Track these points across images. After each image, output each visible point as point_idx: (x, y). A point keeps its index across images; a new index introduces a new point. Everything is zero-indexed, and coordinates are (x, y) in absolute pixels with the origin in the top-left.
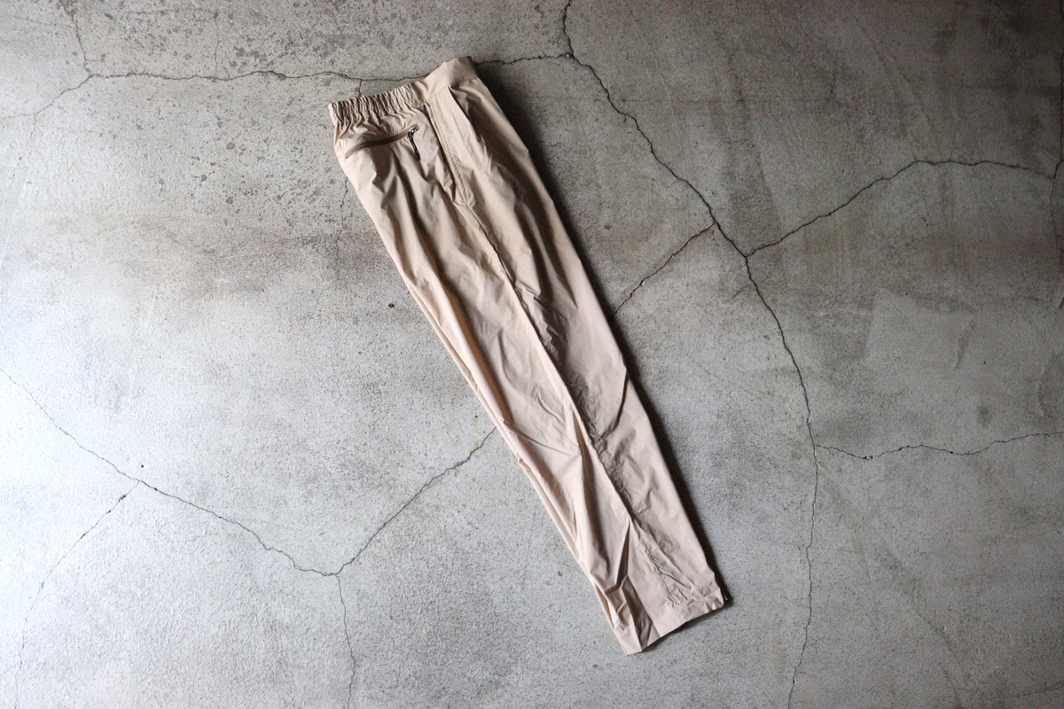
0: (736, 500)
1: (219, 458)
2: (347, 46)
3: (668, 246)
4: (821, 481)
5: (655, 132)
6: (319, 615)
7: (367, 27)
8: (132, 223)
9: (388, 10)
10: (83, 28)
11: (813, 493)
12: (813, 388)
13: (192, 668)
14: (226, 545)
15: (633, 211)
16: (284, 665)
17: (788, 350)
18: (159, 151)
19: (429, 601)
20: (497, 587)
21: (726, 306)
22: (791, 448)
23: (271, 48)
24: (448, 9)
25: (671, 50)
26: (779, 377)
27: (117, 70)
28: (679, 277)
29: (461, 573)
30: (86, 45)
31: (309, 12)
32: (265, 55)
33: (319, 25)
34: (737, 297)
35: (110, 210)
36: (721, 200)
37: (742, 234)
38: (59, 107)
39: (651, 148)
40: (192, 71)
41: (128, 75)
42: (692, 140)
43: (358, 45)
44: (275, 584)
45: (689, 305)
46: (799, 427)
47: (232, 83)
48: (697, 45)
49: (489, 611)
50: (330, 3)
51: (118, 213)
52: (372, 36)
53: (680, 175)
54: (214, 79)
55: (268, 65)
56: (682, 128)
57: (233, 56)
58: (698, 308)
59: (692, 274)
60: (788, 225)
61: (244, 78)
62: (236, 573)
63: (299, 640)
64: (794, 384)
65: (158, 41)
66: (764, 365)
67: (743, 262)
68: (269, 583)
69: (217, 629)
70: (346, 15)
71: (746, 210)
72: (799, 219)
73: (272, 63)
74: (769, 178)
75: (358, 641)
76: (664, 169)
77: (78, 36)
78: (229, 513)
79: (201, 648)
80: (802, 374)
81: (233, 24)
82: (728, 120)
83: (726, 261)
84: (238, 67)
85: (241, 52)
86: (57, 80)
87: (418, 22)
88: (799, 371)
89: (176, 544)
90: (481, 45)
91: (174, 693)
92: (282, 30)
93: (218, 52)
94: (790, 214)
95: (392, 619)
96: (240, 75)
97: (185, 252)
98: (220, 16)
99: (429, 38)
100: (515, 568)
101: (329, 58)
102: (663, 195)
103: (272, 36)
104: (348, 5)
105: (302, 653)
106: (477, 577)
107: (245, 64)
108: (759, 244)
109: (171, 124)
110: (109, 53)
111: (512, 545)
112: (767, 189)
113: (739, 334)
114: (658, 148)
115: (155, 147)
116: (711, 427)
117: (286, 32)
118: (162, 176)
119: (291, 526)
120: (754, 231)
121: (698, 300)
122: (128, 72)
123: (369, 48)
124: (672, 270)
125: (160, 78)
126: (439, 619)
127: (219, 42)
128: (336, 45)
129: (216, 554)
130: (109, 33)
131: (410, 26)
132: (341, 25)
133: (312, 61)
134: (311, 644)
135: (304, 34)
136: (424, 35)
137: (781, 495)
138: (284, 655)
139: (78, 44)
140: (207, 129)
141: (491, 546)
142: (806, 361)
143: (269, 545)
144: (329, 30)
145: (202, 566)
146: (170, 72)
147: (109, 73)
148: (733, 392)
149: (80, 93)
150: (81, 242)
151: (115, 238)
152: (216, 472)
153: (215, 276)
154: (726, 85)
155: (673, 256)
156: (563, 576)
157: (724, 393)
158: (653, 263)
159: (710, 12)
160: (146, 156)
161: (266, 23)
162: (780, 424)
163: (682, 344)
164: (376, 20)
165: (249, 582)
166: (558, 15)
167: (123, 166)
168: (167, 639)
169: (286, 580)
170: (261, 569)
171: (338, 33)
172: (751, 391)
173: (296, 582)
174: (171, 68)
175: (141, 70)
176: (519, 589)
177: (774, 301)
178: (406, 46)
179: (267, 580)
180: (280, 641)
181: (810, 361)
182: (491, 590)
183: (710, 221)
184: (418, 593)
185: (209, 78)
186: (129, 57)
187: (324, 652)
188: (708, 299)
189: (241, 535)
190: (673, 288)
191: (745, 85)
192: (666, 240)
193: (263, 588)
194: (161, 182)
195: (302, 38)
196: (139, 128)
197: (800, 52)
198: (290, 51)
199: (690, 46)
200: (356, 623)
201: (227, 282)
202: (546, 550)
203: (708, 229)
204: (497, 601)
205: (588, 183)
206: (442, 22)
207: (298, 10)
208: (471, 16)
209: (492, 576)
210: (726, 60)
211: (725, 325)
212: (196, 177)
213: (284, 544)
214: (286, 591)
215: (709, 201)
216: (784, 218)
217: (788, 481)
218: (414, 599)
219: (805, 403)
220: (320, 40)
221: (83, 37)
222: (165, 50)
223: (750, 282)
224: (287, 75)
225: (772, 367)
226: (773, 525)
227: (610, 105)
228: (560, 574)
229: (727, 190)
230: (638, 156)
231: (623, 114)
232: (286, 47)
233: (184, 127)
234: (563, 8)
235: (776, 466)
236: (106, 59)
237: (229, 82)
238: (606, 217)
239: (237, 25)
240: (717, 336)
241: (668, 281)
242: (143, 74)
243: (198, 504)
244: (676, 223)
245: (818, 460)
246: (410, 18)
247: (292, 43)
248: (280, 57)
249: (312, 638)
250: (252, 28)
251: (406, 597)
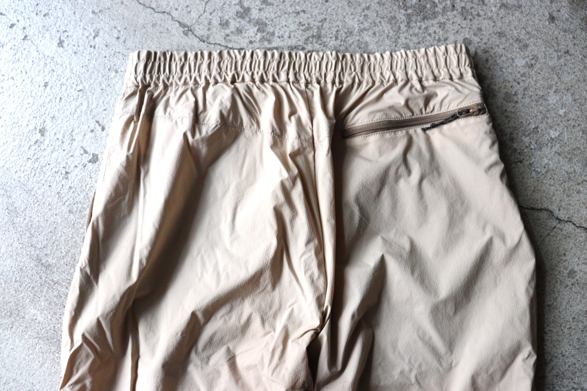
24: (561, 112)
31: (368, 8)
32: (273, 34)
33: (371, 32)
50: (403, 11)
54: (188, 30)
57: (230, 13)
70: (415, 39)
84: (228, 31)
85: (244, 13)
90: (579, 192)
92: (315, 12)
96: (223, 43)
97: (16, 245)
103: (298, 13)
104: (426, 28)
107: (239, 31)
117: (320, 18)
153: (32, 301)
160: (46, 85)
194: (42, 132)
195: (337, 38)
196: (61, 44)
201: (40, 319)
206: (542, 126)
212: (86, 152)
232: (307, 39)
247: (319, 37)
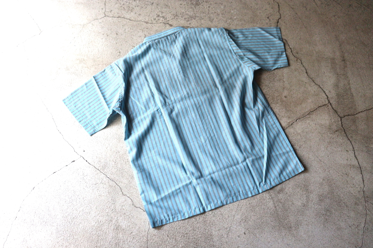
0: (327, 218)
1: (114, 155)
2: (196, 19)
3: (309, 108)
4: (368, 218)
5: (308, 66)
6: (138, 228)
7: (205, 15)
8: (106, 64)
9: (213, 11)
10: (107, 2)
11: (364, 222)
12: (367, 176)
13: (80, 237)
14: (107, 190)
15: (297, 92)
16: (118, 246)
17: (356, 158)
18: (121, 42)
19: (186, 233)
20: (216, 233)
21: (331, 135)
22: (355, 200)
23: (169, 16)
25: (317, 39)
26: (351, 168)
27: (114, 15)
28: (313, 121)
29: (202, 223)
30: (107, 7)
34: (336, 133)
35: (99, 59)
36: (332, 95)
37: (340, 109)
38: (92, 24)
39: (306, 71)
40: (140, 19)
41: (118, 17)
42: (323, 71)
43: (200, 20)
44: (123, 210)
45: (316, 132)
46: (359, 192)
47: (153, 25)
48: (328, 38)
49: (211, 243)
51: (102, 60)
52: (206, 17)
53: (317, 83)
55: (167, 21)
56: (319, 66)
58: (319, 134)
59: (318, 120)
60: (360, 108)
61: (157, 24)
62: (109, 202)
63: (127, 236)
64: (358, 173)
65: (131, 9)
66: (345, 162)
67: (339, 119)
68: (121, 209)
69: (94, 223)
71: (342, 100)
72: (364, 107)
73: (168, 21)
74: (353, 90)
75: (151, 243)
76: (311, 80)
77: (105, 4)
78: (112, 177)
79: (86, 230)
80: (362, 169)
81: (158, 7)
82: (338, 66)
83: (333, 118)
86: (94, 16)
87: (224, 16)
88: (360, 168)
89: (88, 184)
91: (70, 246)
93: (151, 15)
94: (361, 105)
95: (168, 236)
98: (154, 4)
99: (227, 21)
100: (226, 227)
101: (189, 22)
102: (309, 89)
105: (126, 243)
106: (209, 227)
108: (347, 114)
109: (128, 34)
110: (113, 10)
111: (226, 216)
112: (352, 94)
113: (335, 148)
114: (309, 72)
115: (121, 41)
116: (320, 184)
118: (120, 51)
119: (135, 188)
120: (345, 109)
121: (319, 131)
122: (118, 16)
123: (204, 21)
124: (310, 117)
125: (128, 20)
126: (188, 242)
127: (151, 12)
128: (192, 18)
129: (103, 192)
130: (115, 4)
131: (220, 17)
132: (195, 13)
133: (183, 22)
134: (131, 239)
135: (182, 13)
136: (225, 20)
137: (348, 220)
138: (119, 241)
139: (104, 6)
140: (140, 38)
141: (217, 215)
142: (364, 164)
143: (125, 193)
144: (191, 13)
145: (96, 196)
146: (132, 18)
147: (111, 16)
148: (331, 171)
149: (100, 21)
150: (86, 67)
151: (98, 68)
152: (111, 160)
154: (338, 54)
155: (310, 113)
156: (246, 235)
157: (327, 170)
158: (302, 113)
159: (334, 28)
161: (169, 8)
162: (350, 188)
163: (311, 147)
164: (208, 13)
165: (112, 207)
166: (276, 21)
167: (108, 45)
168: (74, 222)
169: (128, 209)
170: (119, 202)
171: (194, 15)
172: (338, 172)
173: (132, 211)
174: (133, 17)
175: (122, 16)
176: (226, 236)
177: (352, 137)
178: (218, 22)
179: (120, 208)
180: (118, 235)
181: (366, 165)
182: (214, 234)
183: (327, 102)
184: (182, 228)
185: (145, 22)
186: (120, 12)
187: (136, 244)
188: (324, 131)
189: (115, 187)
190: (309, 124)
191: (346, 55)
192: (309, 105)
193: (118, 211)
197: (369, 47)
198: (176, 18)
199: (325, 39)
200: (153, 235)
202: (240, 222)
203: (326, 104)
204: (215, 239)
205: (280, 80)
207: (181, 6)
208: (243, 17)
209: (215, 228)
210: (339, 45)
211: (330, 143)
213: (131, 194)
214: (127, 214)
215: (328, 94)
216: (358, 106)
217: (352, 214)
218: (179, 230)
219: (362, 182)
220: (187, 16)
221: (107, 4)
222: (132, 12)
223: (342, 128)
224: (173, 25)
225: (349, 163)
226: (344, 233)
227: (292, 54)
228: (245, 234)
229: (335, 91)
230: (301, 73)
231: (296, 57)
233: (133, 36)
234: (278, 19)
235: (347, 206)
236: (112, 12)
237: (152, 25)
238: (285, 93)
239: (159, 7)
240: (326, 147)
241: (308, 121)
242: (123, 18)
243: (101, 171)
244: (313, 100)
245: (367, 208)
246: (221, 14)
248: (172, 19)
249: (132, 237)
250: (164, 9)
251: (176, 229)
